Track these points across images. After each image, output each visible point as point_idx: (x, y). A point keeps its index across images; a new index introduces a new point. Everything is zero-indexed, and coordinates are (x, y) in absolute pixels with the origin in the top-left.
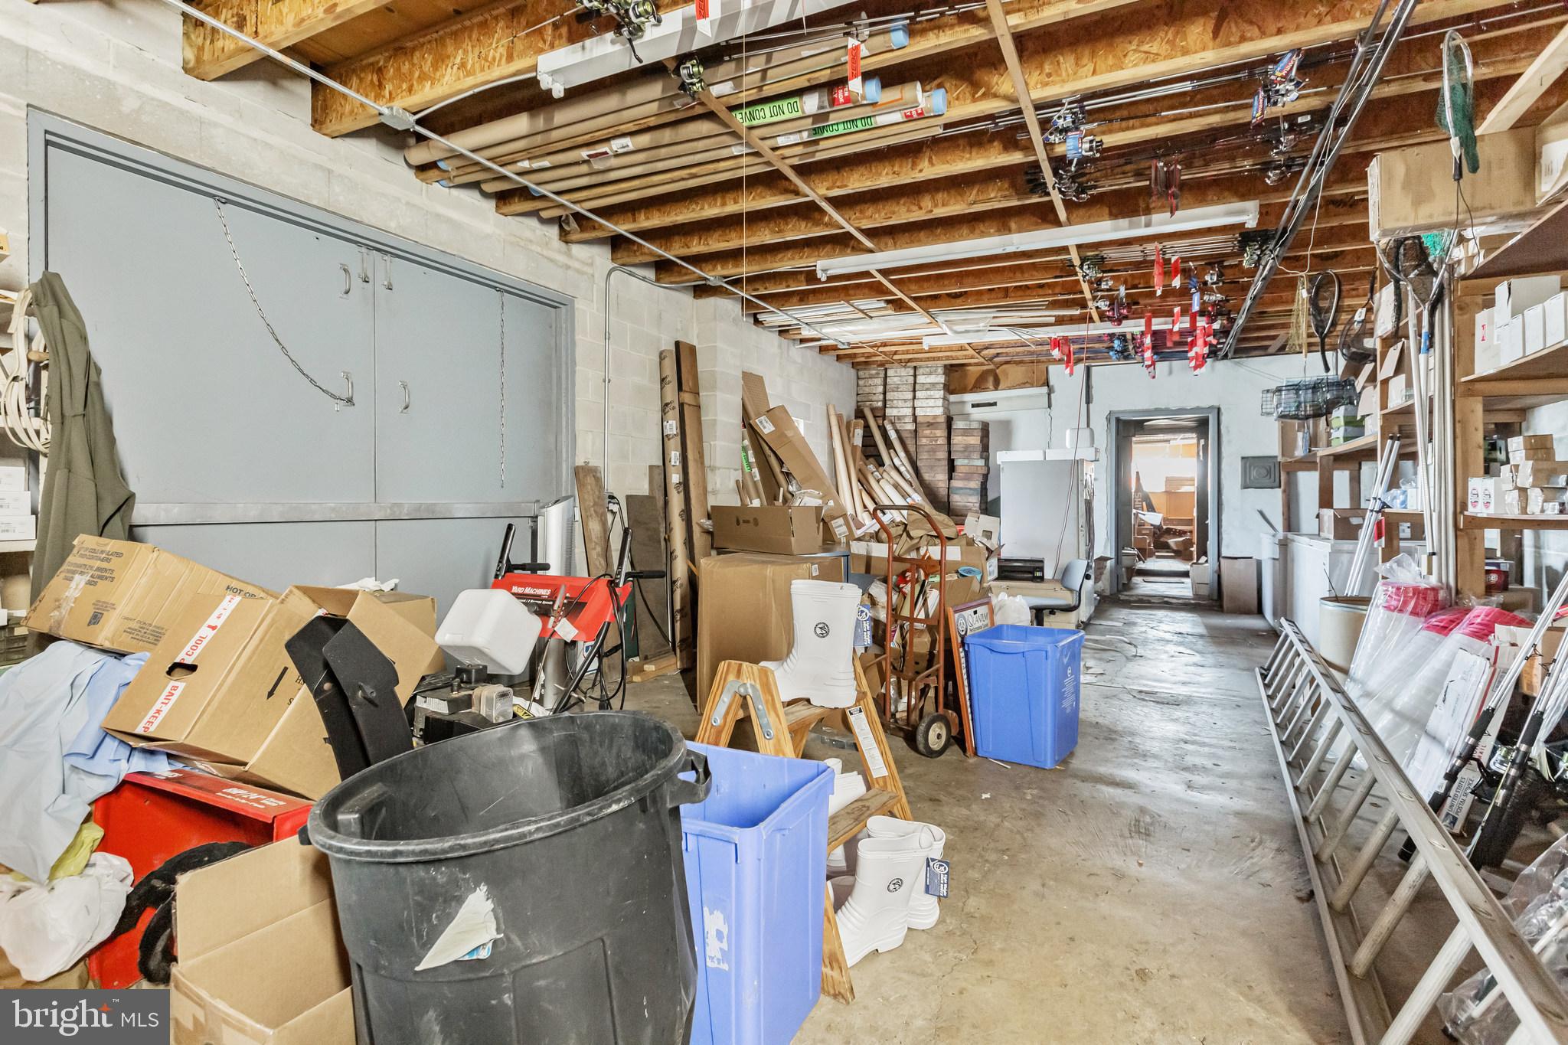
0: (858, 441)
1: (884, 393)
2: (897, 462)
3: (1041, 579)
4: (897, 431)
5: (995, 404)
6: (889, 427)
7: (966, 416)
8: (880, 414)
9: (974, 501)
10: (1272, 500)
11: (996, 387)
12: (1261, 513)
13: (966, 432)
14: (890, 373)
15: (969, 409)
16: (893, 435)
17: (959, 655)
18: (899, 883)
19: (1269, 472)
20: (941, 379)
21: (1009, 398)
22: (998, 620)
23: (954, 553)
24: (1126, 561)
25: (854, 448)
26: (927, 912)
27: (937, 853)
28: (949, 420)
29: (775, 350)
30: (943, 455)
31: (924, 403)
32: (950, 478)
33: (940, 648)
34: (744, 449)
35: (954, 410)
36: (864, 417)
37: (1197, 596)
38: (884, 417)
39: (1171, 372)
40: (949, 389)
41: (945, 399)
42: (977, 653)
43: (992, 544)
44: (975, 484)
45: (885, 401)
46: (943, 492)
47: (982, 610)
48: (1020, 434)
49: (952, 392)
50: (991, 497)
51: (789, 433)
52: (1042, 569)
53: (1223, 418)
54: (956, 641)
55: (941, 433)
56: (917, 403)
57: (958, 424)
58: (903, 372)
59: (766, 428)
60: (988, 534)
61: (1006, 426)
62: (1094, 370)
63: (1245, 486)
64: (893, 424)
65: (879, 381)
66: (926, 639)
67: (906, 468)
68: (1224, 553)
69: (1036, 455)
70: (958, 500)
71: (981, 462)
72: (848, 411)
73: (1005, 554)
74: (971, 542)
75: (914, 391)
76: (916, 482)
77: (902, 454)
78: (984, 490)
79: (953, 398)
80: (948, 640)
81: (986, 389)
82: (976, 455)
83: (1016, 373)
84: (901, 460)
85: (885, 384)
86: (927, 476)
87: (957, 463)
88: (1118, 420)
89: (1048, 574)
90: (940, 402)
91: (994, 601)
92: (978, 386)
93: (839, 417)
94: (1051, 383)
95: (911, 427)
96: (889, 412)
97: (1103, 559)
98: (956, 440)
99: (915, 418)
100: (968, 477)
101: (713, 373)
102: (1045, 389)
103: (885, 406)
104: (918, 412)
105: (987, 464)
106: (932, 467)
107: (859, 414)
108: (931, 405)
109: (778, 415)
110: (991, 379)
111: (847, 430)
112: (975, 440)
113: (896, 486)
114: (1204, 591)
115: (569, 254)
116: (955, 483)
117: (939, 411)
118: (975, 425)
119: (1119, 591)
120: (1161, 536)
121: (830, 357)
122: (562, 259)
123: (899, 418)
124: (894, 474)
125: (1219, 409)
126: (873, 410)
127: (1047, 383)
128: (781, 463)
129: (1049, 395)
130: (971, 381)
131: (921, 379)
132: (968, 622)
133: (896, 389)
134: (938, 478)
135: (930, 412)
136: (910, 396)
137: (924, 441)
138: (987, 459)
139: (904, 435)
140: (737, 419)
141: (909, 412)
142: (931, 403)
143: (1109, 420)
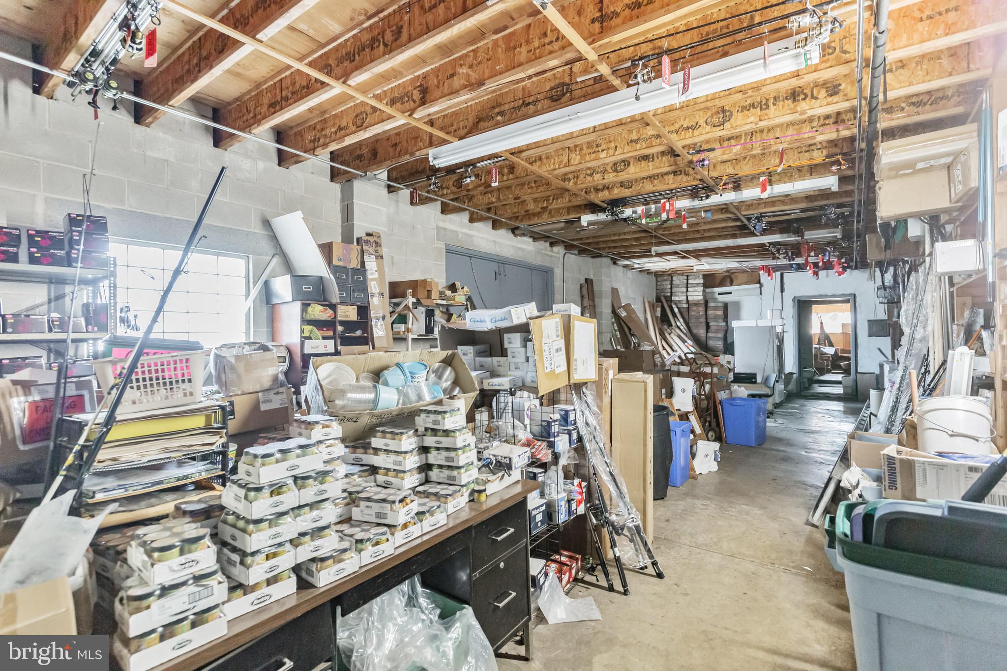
0: (659, 314)
1: (671, 288)
2: (678, 324)
3: (755, 382)
4: (678, 308)
5: (730, 293)
6: (674, 306)
7: (715, 300)
8: (669, 300)
9: (719, 344)
10: (885, 343)
11: (731, 285)
12: (879, 349)
13: (716, 308)
14: (674, 278)
15: (717, 296)
16: (676, 310)
17: (720, 408)
18: (707, 455)
19: (883, 328)
20: (702, 281)
21: (739, 290)
22: (734, 396)
23: (716, 370)
24: (806, 375)
25: (657, 317)
26: (714, 467)
27: (717, 449)
28: (706, 303)
29: (622, 274)
30: (703, 320)
31: (693, 294)
32: (707, 332)
33: (711, 405)
34: (613, 323)
35: (708, 296)
36: (661, 302)
37: (845, 393)
38: (671, 301)
39: (827, 276)
40: (705, 286)
41: (704, 291)
42: (726, 406)
43: (731, 366)
44: (721, 335)
45: (671, 293)
46: (703, 339)
47: (727, 391)
48: (745, 311)
49: (708, 287)
50: (729, 341)
51: (633, 316)
52: (755, 378)
53: (857, 300)
54: (718, 402)
55: (702, 309)
56: (689, 294)
57: (711, 304)
58: (681, 278)
59: (623, 314)
60: (729, 363)
61: (737, 305)
62: (785, 275)
63: (870, 335)
64: (676, 304)
65: (668, 283)
66: (706, 402)
67: (683, 327)
68: (859, 371)
69: (752, 323)
70: (711, 343)
71: (724, 324)
72: (653, 299)
73: (737, 371)
74: (722, 366)
75: (687, 287)
76: (689, 335)
77: (681, 320)
78: (725, 338)
79: (708, 290)
80: (715, 402)
81: (725, 286)
82: (721, 320)
83: (742, 277)
84: (681, 323)
85: (671, 284)
86: (695, 331)
87: (711, 324)
88: (799, 301)
89: (759, 380)
90: (701, 293)
91: (732, 389)
92: (721, 284)
93: (649, 302)
94: (762, 281)
95: (685, 306)
96: (673, 298)
97: (791, 374)
98: (710, 312)
99: (688, 301)
100: (717, 332)
101: (601, 291)
102: (758, 285)
103: (671, 295)
104: (689, 298)
105: (727, 325)
106: (697, 327)
107: (658, 300)
108: (696, 295)
109: (627, 307)
110: (728, 280)
111: (653, 308)
112: (720, 313)
113: (679, 337)
114: (849, 391)
115: (552, 251)
116: (710, 335)
117: (701, 298)
118: (720, 305)
119: (801, 391)
120: (837, 360)
121: (645, 274)
122: (550, 253)
123: (680, 301)
124: (677, 330)
125: (855, 295)
126: (666, 297)
127: (759, 282)
128: (630, 329)
129: (760, 288)
130: (718, 281)
131: (690, 281)
132: (722, 395)
133: (678, 286)
134: (701, 332)
135: (696, 298)
136: (685, 290)
137: (693, 313)
138: (727, 322)
139: (682, 310)
140: (610, 310)
141: (684, 298)
142: (696, 293)
143: (793, 300)
